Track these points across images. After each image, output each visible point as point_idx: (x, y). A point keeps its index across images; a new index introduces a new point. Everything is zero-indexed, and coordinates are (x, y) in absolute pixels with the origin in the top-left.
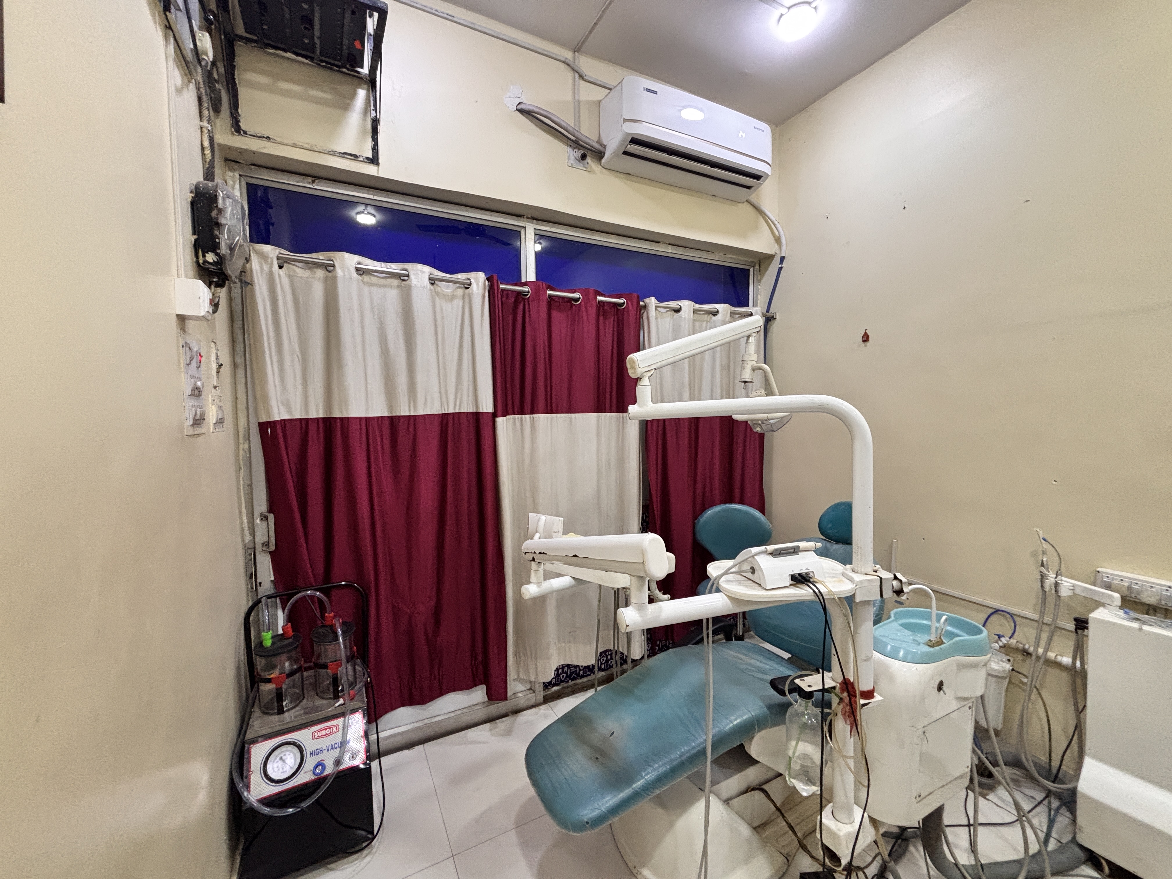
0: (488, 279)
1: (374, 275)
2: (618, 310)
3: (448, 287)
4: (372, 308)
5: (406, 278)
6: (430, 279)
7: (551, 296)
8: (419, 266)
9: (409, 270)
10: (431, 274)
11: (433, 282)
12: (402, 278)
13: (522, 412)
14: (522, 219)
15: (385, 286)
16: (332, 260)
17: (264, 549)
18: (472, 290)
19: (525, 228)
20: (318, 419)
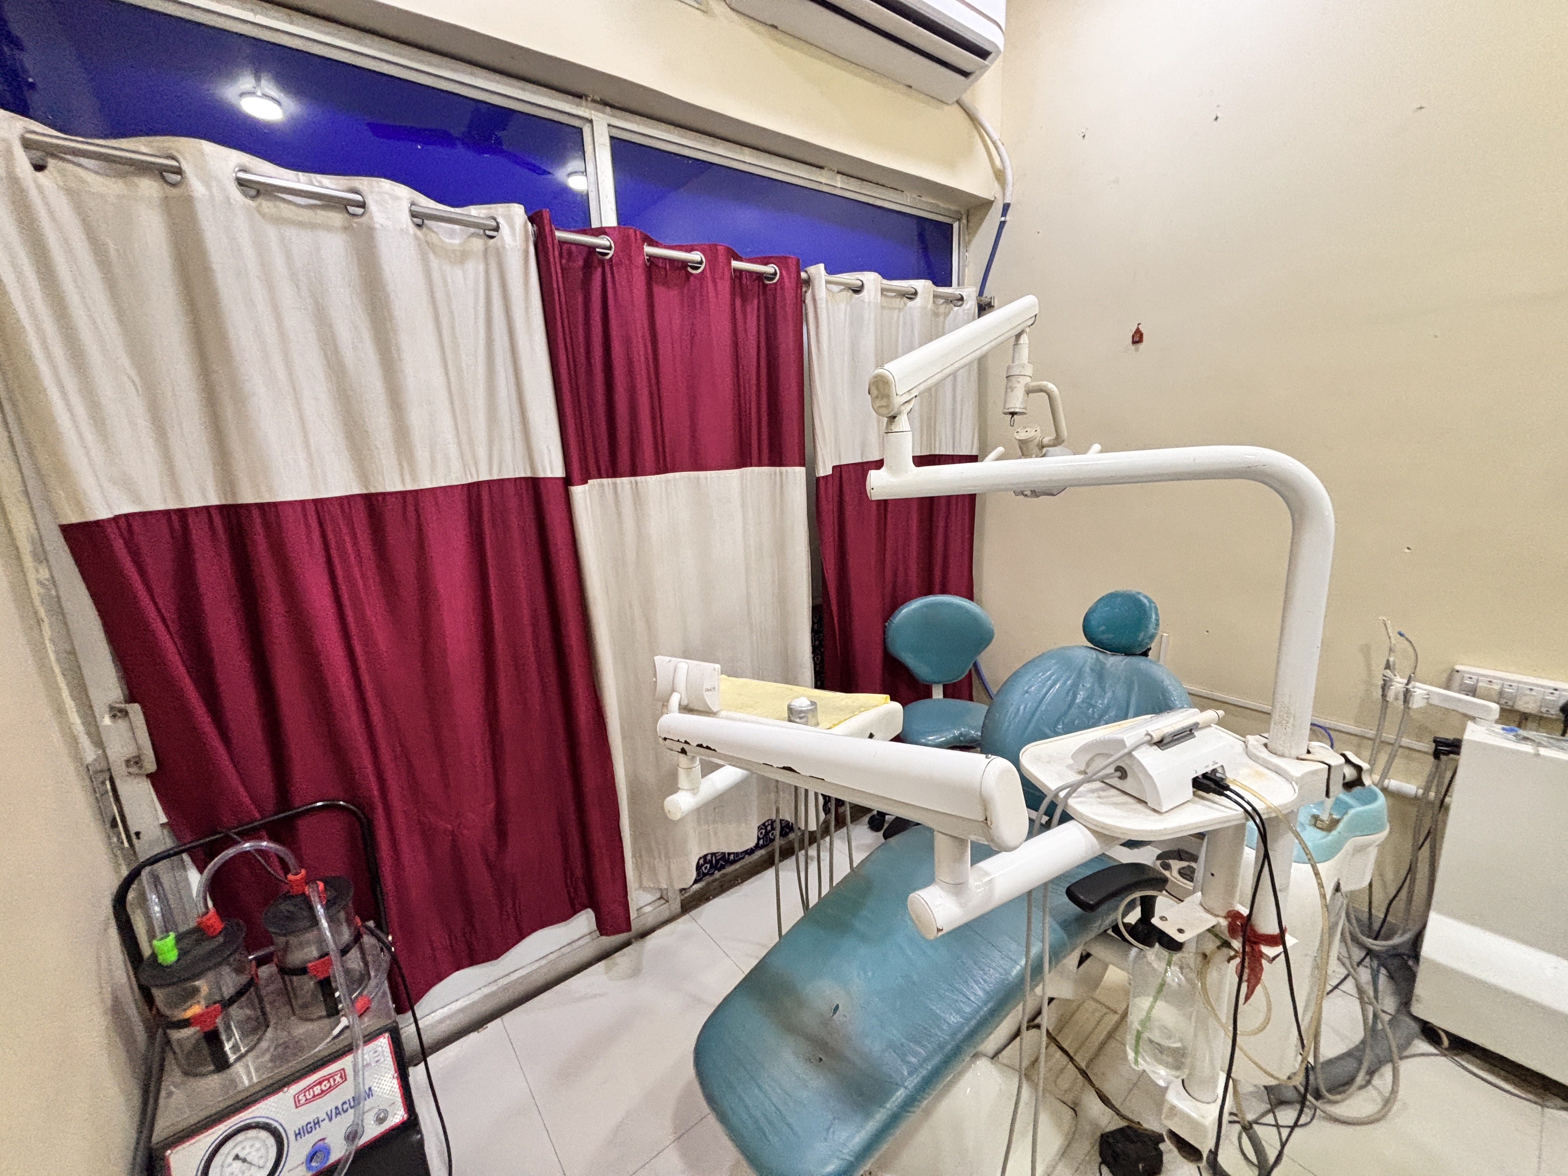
0: (531, 219)
1: (284, 200)
2: (765, 286)
3: (452, 234)
4: (293, 276)
5: (360, 211)
6: (414, 215)
7: (652, 258)
8: (386, 185)
9: (364, 194)
10: (413, 204)
11: (419, 221)
12: (351, 209)
13: (614, 472)
14: (584, 103)
15: (312, 226)
16: (173, 158)
17: (134, 770)
18: (502, 239)
19: (591, 121)
20: (207, 508)
